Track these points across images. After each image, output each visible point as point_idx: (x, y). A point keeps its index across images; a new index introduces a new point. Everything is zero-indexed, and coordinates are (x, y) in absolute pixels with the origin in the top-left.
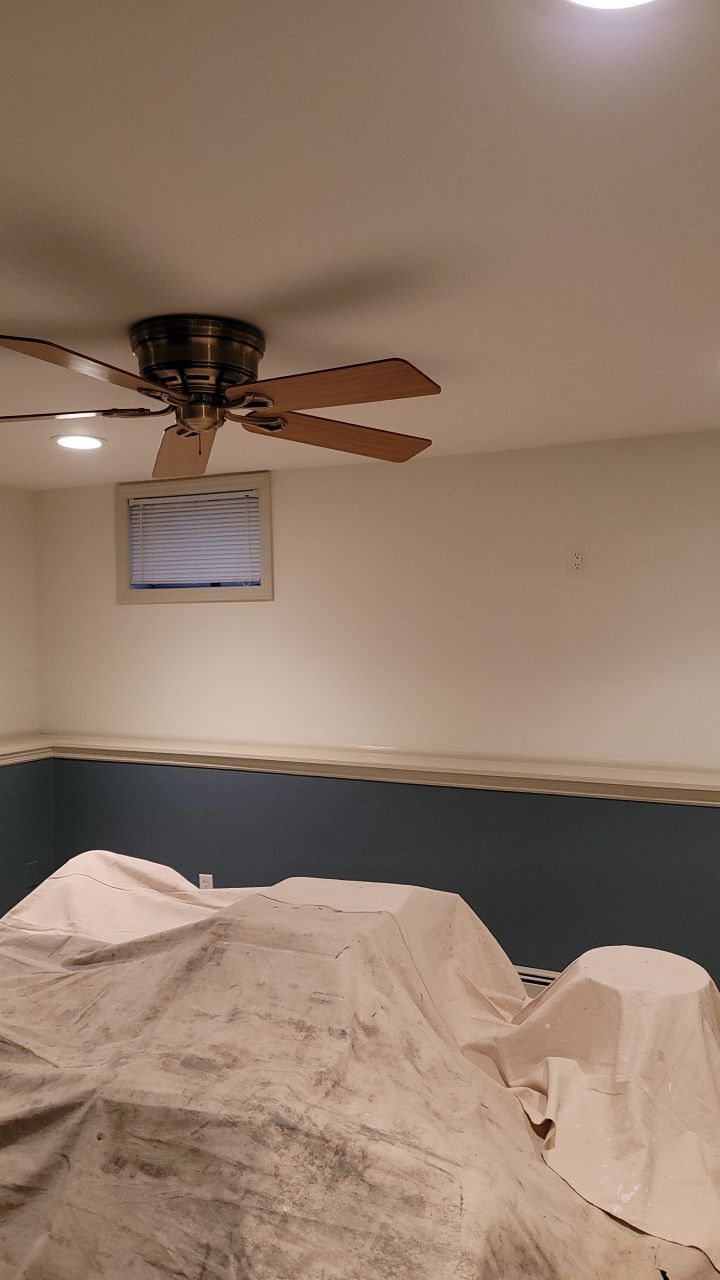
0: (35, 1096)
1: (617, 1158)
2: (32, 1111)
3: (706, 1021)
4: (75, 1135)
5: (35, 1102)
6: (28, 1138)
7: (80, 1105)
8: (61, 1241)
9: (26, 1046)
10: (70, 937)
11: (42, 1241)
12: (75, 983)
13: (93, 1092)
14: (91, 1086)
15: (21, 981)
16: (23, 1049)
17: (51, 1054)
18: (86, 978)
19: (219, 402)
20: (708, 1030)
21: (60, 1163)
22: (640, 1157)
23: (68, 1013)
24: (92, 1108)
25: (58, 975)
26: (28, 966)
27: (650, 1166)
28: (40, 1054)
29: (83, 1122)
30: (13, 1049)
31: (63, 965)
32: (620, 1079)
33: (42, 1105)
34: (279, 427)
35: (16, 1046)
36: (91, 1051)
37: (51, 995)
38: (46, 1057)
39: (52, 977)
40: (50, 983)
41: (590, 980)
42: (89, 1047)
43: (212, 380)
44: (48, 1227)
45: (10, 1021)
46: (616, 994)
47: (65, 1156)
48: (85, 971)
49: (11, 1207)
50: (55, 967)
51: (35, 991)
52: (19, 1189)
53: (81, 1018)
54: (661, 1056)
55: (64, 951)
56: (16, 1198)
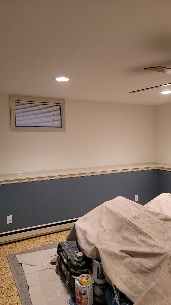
2: (152, 252)
4: (162, 261)
5: (153, 250)
6: (151, 258)
7: (163, 255)
8: (158, 285)
9: (151, 236)
10: (161, 213)
13: (167, 253)
15: (149, 221)
23: (160, 231)
26: (151, 217)
29: (164, 259)
30: (148, 236)
31: (159, 219)
36: (166, 242)
37: (156, 226)
38: (155, 240)
39: (156, 221)
44: (155, 281)
45: (146, 229)
47: (160, 266)
48: (164, 222)
49: (147, 272)
53: (163, 233)
55: (159, 216)
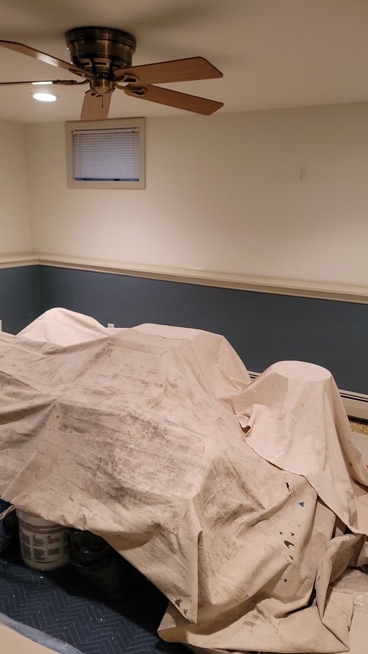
0: (31, 401)
1: (276, 442)
2: (30, 406)
3: (325, 393)
4: (48, 416)
5: (31, 403)
6: (28, 417)
7: (50, 405)
8: (42, 454)
9: (28, 384)
10: (45, 343)
11: (35, 453)
12: (48, 361)
13: (55, 400)
14: (54, 398)
15: (25, 359)
16: (26, 384)
17: (39, 387)
18: (53, 359)
19: (111, 78)
20: (326, 396)
21: (42, 426)
22: (286, 442)
23: (45, 373)
24: (54, 406)
25: (40, 358)
26: (28, 353)
27: (290, 445)
28: (33, 387)
29: (51, 411)
30: (22, 384)
31: (43, 354)
32: (282, 413)
33: (34, 404)
34: (143, 93)
35: (24, 383)
36: (55, 387)
37: (38, 365)
38: (36, 388)
39: (38, 358)
40: (37, 360)
41: (276, 373)
42: (54, 386)
43: (108, 65)
44: (37, 448)
45: (21, 374)
46: (287, 380)
47: (44, 424)
48: (52, 356)
49: (22, 441)
50: (40, 354)
51: (31, 363)
52: (25, 435)
53: (51, 374)
54: (302, 405)
55: (43, 348)
56: (24, 438)
